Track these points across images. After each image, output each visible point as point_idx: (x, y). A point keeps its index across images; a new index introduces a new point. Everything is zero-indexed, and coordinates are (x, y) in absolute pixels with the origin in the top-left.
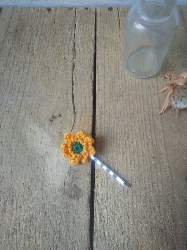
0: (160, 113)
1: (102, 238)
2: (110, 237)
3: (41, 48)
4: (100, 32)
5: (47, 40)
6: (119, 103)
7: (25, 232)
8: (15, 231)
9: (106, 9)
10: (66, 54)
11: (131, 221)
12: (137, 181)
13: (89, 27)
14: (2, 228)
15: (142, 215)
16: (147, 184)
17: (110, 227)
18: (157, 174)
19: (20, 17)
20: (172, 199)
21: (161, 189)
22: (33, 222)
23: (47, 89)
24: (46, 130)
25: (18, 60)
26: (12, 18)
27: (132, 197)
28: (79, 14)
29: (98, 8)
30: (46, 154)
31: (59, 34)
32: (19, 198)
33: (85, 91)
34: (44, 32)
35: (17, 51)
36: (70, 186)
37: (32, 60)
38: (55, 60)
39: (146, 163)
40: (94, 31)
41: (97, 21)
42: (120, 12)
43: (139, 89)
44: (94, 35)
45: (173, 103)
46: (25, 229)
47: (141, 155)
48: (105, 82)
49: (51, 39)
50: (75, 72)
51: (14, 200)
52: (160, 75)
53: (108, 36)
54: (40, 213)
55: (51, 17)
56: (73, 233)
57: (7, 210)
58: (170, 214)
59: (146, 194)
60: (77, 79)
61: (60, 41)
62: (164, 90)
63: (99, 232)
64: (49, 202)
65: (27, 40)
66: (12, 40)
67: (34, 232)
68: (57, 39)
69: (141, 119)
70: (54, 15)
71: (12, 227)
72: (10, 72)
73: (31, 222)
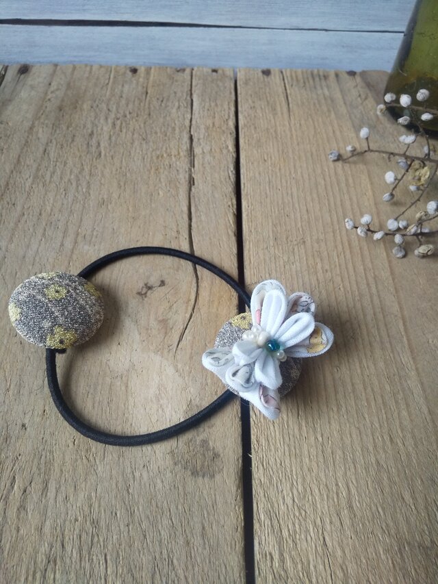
1: (276, 575)
2: (298, 573)
3: (116, 144)
4: (246, 115)
5: (131, 129)
6: (297, 257)
7: (78, 563)
8: (51, 560)
9: (257, 74)
10: (174, 159)
11: (348, 528)
12: (355, 432)
13: (222, 105)
14: (17, 554)
15: (373, 513)
16: (379, 439)
17: (296, 545)
18: (399, 414)
19: (70, 83)
21: (411, 449)
22: (98, 536)
23: (131, 227)
24: (129, 316)
25: (64, 166)
26: (52, 84)
27: (345, 468)
28: (199, 80)
29: (240, 71)
30: (131, 370)
31: (157, 117)
32: (63, 475)
33: (220, 233)
34: (122, 112)
35: (62, 148)
36: (190, 444)
37: (97, 168)
38: (149, 168)
39: (373, 390)
40: (234, 114)
41: (239, 95)
42: (288, 79)
44: (234, 121)
46: (78, 555)
47: (359, 371)
48: (262, 215)
49: (140, 128)
50: (194, 193)
51: (50, 482)
53: (264, 124)
54: (116, 514)
56: (204, 564)
57: (32, 507)
59: (378, 463)
60: (199, 208)
61: (158, 131)
63: (268, 558)
64: (140, 485)
65: (84, 127)
66: (51, 126)
67: (101, 563)
68: (152, 128)
69: (350, 292)
70: (146, 81)
71: (42, 550)
72: (46, 191)
73: (93, 536)
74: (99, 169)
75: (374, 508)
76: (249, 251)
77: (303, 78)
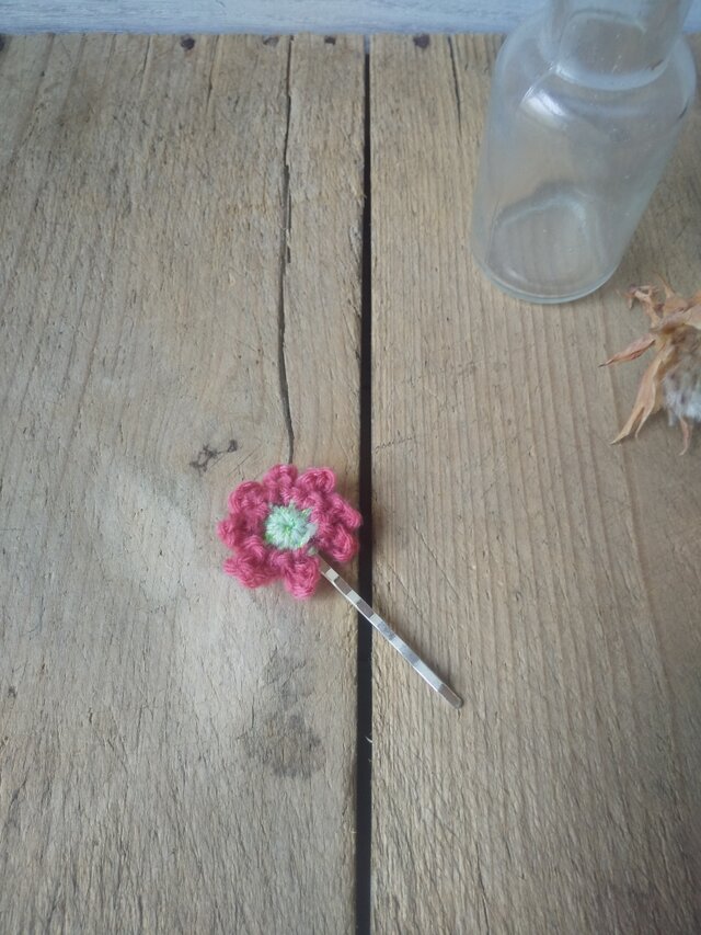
0: (620, 436)
1: (402, 932)
2: (436, 928)
3: (156, 186)
4: (384, 127)
5: (183, 157)
6: (461, 397)
7: (99, 910)
8: (57, 906)
9: (406, 44)
10: (255, 212)
11: (519, 862)
12: (539, 704)
13: (341, 108)
14: (5, 897)
15: (559, 837)
16: (577, 716)
17: (435, 885)
18: (614, 675)
19: (77, 72)
20: (674, 771)
21: (630, 734)
22: (128, 868)
23: (181, 345)
24: (177, 504)
25: (69, 231)
26: (47, 74)
27: (520, 765)
28: (302, 59)
29: (374, 39)
30: (180, 597)
31: (227, 134)
32: (74, 771)
33: (331, 352)
34: (166, 125)
35: (64, 197)
36: (274, 722)
37: (124, 234)
38: (214, 231)
39: (573, 632)
40: (363, 125)
41: (372, 88)
42: (459, 55)
43: (536, 344)
44: (363, 138)
45: (673, 398)
46: (99, 897)
47: (553, 600)
48: (404, 318)
49: (198, 155)
50: (289, 278)
51: (55, 781)
52: (618, 292)
53: (414, 142)
54: (156, 834)
55: (194, 71)
56: (291, 914)
57: (27, 823)
58: (668, 836)
59: (574, 755)
60: (297, 306)
61: (229, 159)
62: (636, 349)
63: (391, 905)
64: (194, 788)
65: (103, 156)
66: (46, 155)
67: (133, 910)
68: (219, 155)
69: (547, 460)
70: (209, 64)
71: (44, 889)
72: (40, 279)
73: (120, 869)
74: (128, 234)
75: (562, 830)
76: (380, 386)
77: (487, 52)
